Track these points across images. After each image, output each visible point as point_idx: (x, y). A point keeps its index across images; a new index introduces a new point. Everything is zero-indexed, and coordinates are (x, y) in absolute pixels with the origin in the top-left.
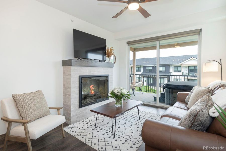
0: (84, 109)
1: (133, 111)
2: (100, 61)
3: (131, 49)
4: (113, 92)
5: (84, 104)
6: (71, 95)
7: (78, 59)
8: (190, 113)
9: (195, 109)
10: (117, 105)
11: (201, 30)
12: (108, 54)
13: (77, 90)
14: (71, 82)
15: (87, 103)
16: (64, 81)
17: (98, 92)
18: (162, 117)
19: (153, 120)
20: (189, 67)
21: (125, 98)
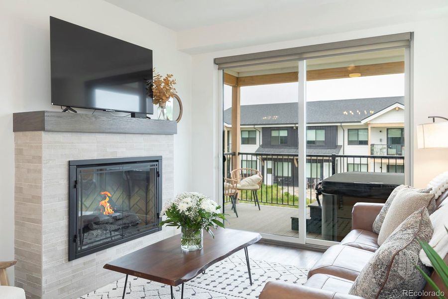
0: (84, 264)
1: (233, 260)
2: (133, 115)
3: (227, 79)
4: (174, 207)
5: (83, 248)
6: (43, 220)
7: (65, 111)
8: (377, 261)
9: (389, 248)
10: (186, 246)
11: (412, 34)
12: (158, 94)
13: (62, 206)
14: (43, 182)
15: (92, 243)
16: (18, 178)
17: (128, 209)
18: (311, 274)
19: (290, 284)
20: (388, 129)
21: (210, 224)
